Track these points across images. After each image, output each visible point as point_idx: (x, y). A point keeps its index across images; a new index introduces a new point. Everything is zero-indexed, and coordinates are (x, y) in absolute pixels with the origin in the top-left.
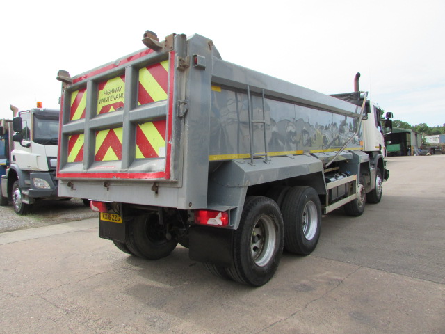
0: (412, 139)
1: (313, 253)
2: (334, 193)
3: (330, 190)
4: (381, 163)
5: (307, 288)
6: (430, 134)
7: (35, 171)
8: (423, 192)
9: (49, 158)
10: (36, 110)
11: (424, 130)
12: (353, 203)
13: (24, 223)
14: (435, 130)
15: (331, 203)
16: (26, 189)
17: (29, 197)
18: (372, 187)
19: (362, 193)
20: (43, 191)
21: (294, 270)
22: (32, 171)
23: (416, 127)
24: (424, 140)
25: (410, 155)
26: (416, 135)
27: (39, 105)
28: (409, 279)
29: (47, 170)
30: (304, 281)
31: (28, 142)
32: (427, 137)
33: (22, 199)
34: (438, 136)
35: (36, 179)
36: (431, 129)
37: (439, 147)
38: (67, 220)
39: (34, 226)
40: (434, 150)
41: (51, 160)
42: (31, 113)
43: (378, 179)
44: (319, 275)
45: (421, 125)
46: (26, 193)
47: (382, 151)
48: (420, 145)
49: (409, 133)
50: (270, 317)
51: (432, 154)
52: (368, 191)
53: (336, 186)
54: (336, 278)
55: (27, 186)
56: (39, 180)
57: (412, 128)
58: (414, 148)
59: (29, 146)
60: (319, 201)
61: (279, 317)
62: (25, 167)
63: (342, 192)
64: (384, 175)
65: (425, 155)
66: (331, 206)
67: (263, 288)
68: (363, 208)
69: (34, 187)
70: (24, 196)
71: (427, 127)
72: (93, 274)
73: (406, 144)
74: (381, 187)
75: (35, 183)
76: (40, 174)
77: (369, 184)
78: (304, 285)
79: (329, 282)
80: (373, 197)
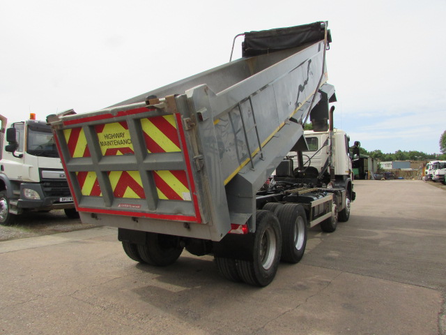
0: (369, 164)
1: (301, 261)
2: (316, 210)
3: (314, 207)
4: (350, 186)
5: (303, 288)
6: (384, 160)
7: (25, 182)
8: (383, 212)
9: (41, 170)
10: (30, 122)
11: (378, 156)
12: (329, 220)
13: (13, 233)
14: (387, 157)
15: (314, 219)
16: (15, 199)
17: (16, 208)
18: (343, 207)
19: (335, 211)
20: (33, 202)
21: (289, 274)
22: (22, 182)
23: (372, 153)
24: (379, 166)
25: (367, 179)
26: (372, 161)
27: (33, 116)
28: (382, 281)
29: (39, 181)
30: (300, 283)
31: (21, 153)
32: (382, 163)
33: (8, 209)
34: (391, 162)
35: (26, 190)
36: (385, 155)
37: (392, 173)
38: (56, 232)
39: (25, 237)
40: (388, 176)
41: (43, 172)
42: (25, 125)
43: (347, 200)
44: (310, 278)
45: (376, 151)
46: (15, 203)
47: (351, 175)
48: (376, 170)
49: (367, 158)
50: (280, 308)
51: (386, 179)
52: (340, 210)
53: (317, 204)
54: (325, 280)
55: (15, 197)
56: (29, 190)
57: (368, 154)
58: (371, 173)
59: (21, 156)
60: (306, 217)
61: (288, 308)
62: (15, 178)
63: (322, 209)
64: (352, 196)
65: (380, 179)
66: (314, 221)
67: (268, 287)
68: (336, 225)
69: (24, 197)
70: (10, 206)
71: (381, 154)
72: (111, 278)
73: (363, 169)
74: (349, 207)
75: (26, 194)
76: (31, 185)
77: (341, 204)
78: (301, 286)
79: (321, 283)
80: (343, 216)
